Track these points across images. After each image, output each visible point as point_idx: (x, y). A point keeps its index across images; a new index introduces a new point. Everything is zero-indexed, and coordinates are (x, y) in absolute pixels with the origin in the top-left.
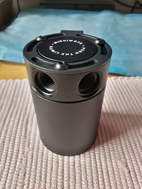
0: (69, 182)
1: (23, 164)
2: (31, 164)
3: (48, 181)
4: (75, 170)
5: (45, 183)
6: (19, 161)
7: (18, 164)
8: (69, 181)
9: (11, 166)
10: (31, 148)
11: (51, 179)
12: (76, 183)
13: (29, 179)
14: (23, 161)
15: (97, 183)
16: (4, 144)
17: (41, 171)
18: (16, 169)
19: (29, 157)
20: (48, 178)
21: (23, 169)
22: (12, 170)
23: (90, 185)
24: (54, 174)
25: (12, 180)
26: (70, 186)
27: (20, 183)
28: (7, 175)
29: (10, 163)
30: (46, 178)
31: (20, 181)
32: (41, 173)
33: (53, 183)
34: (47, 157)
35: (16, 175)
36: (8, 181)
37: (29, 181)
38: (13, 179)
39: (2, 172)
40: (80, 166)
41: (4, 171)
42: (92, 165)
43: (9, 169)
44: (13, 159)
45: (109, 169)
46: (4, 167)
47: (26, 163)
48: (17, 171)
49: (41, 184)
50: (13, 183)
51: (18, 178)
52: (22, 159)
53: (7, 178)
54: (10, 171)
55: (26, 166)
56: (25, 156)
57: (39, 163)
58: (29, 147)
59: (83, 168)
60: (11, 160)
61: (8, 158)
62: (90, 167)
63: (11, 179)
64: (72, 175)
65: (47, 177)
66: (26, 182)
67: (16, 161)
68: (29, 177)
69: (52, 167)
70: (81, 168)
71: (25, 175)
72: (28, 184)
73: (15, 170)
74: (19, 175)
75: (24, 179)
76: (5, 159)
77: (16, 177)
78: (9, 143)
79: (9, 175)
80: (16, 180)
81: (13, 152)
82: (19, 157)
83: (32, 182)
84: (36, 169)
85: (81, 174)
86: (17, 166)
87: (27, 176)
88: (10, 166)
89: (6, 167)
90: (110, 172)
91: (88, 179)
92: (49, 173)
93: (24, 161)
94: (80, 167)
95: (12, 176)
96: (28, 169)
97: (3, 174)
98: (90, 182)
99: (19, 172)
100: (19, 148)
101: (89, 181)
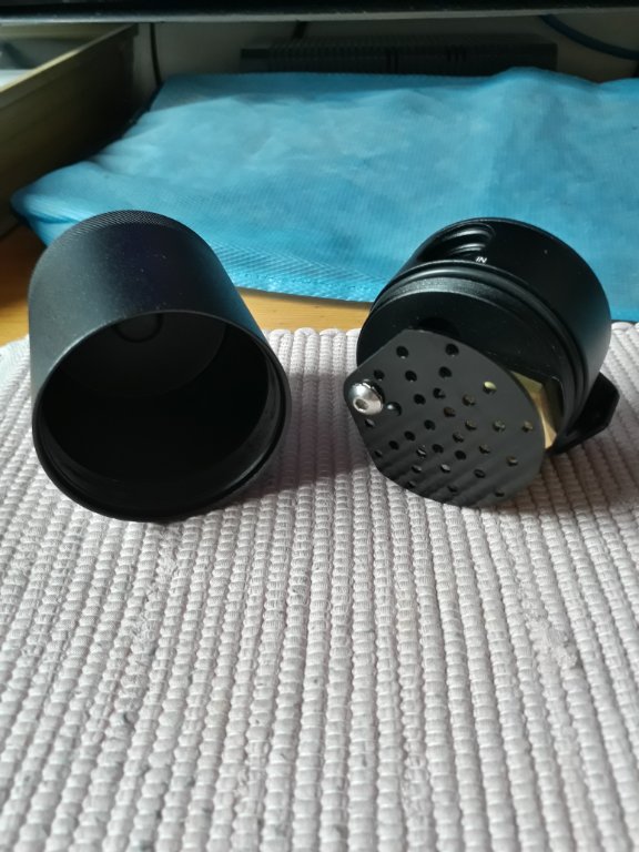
0: (324, 685)
1: (146, 616)
2: (180, 619)
3: (241, 679)
4: (351, 646)
5: (231, 687)
6: (131, 604)
7: (128, 613)
8: (326, 681)
9: (100, 621)
10: (181, 562)
11: (253, 674)
12: (351, 689)
13: (166, 666)
14: (147, 605)
15: (438, 696)
16: (79, 548)
17: (215, 644)
18: (122, 632)
19: (174, 594)
20: (242, 668)
21: (145, 631)
22: (104, 633)
23: (410, 702)
24: (265, 655)
25: (102, 667)
26: (327, 700)
27: (134, 678)
28: (86, 651)
29: (100, 610)
30: (232, 669)
31: (131, 674)
32: (215, 652)
33: (261, 684)
34: (244, 596)
35: (117, 650)
36: (87, 670)
37: (167, 674)
38: (108, 665)
39: (67, 637)
40: (374, 630)
41: (73, 635)
42: (421, 631)
43: (94, 630)
44: (113, 598)
45: (494, 649)
46: (77, 624)
47: (161, 613)
48: (123, 639)
49: (212, 688)
50: (106, 677)
51: (128, 664)
52: (145, 599)
53: (83, 661)
54: (97, 638)
55: (160, 624)
56: (157, 590)
57: (211, 613)
58: (175, 558)
59: (384, 638)
60: (102, 600)
61: (93, 594)
62: (413, 639)
63: (99, 664)
64: (339, 661)
65: (238, 666)
66: (155, 678)
67: (124, 605)
68: (170, 663)
69: (260, 632)
70: (376, 638)
71: (153, 653)
72: (163, 684)
73: (115, 635)
74: (129, 652)
75: (149, 668)
76: (79, 597)
77: (117, 659)
78: (101, 543)
79: (94, 649)
80: (119, 669)
81: (112, 573)
82: (133, 591)
83: (179, 678)
84: (197, 635)
85: (373, 662)
86: (125, 623)
87: (161, 656)
88: (96, 619)
89: (82, 623)
90: (496, 661)
91: (404, 679)
92: (246, 650)
93: (152, 605)
94: (371, 635)
95: (105, 654)
96: (166, 634)
97: (69, 646)
98: (409, 691)
99: (131, 643)
100: (137, 562)
101: (405, 688)
